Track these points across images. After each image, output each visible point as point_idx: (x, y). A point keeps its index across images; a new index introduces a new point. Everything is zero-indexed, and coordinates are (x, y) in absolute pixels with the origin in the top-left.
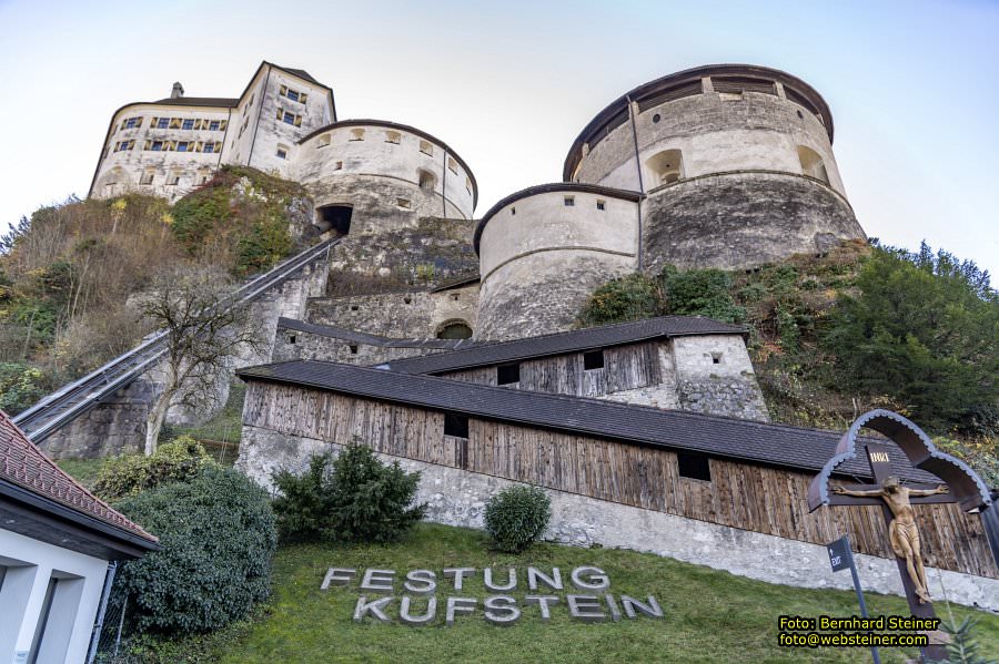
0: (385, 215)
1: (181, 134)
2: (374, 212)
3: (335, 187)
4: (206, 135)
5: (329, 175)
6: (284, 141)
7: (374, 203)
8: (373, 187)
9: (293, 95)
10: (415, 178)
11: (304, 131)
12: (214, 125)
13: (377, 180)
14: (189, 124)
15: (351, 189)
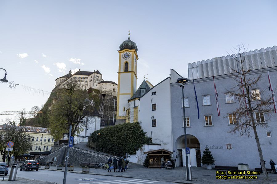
0: (109, 96)
1: (82, 80)
2: (108, 96)
3: (103, 92)
4: (86, 80)
5: (103, 90)
6: (97, 84)
7: (108, 94)
8: (108, 92)
9: (97, 76)
10: (113, 90)
11: (99, 82)
12: (86, 78)
13: (108, 91)
14: (83, 78)
15: (105, 92)
